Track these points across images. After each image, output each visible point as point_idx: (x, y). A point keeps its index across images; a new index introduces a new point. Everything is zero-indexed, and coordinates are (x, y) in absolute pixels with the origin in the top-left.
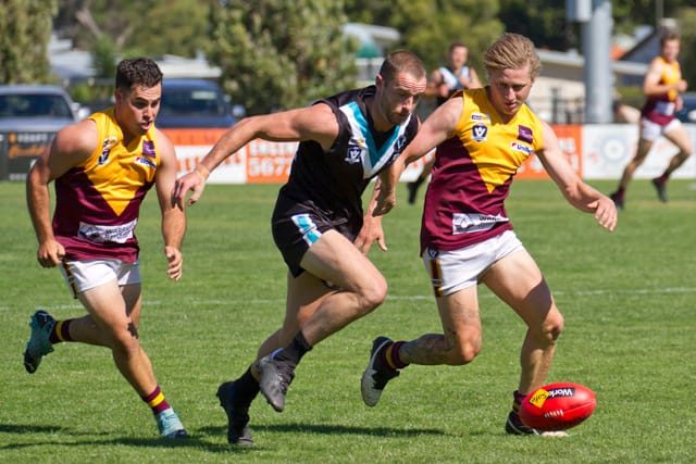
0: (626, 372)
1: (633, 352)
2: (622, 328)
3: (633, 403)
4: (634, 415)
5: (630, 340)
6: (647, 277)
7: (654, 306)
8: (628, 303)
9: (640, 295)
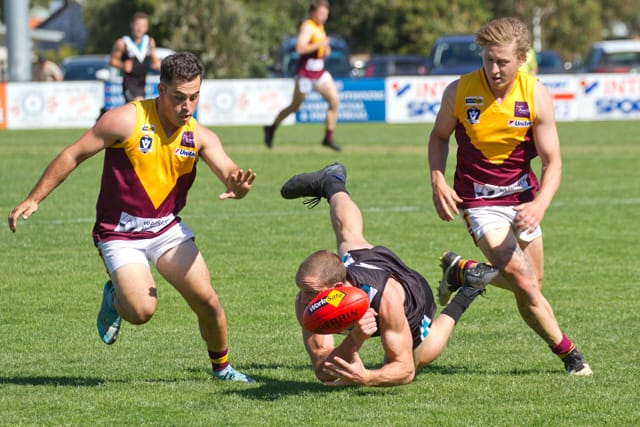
0: (44, 289)
1: (50, 273)
2: (40, 253)
3: (50, 314)
4: (51, 325)
5: (47, 262)
6: (61, 209)
7: (66, 233)
8: (46, 232)
9: (56, 225)
